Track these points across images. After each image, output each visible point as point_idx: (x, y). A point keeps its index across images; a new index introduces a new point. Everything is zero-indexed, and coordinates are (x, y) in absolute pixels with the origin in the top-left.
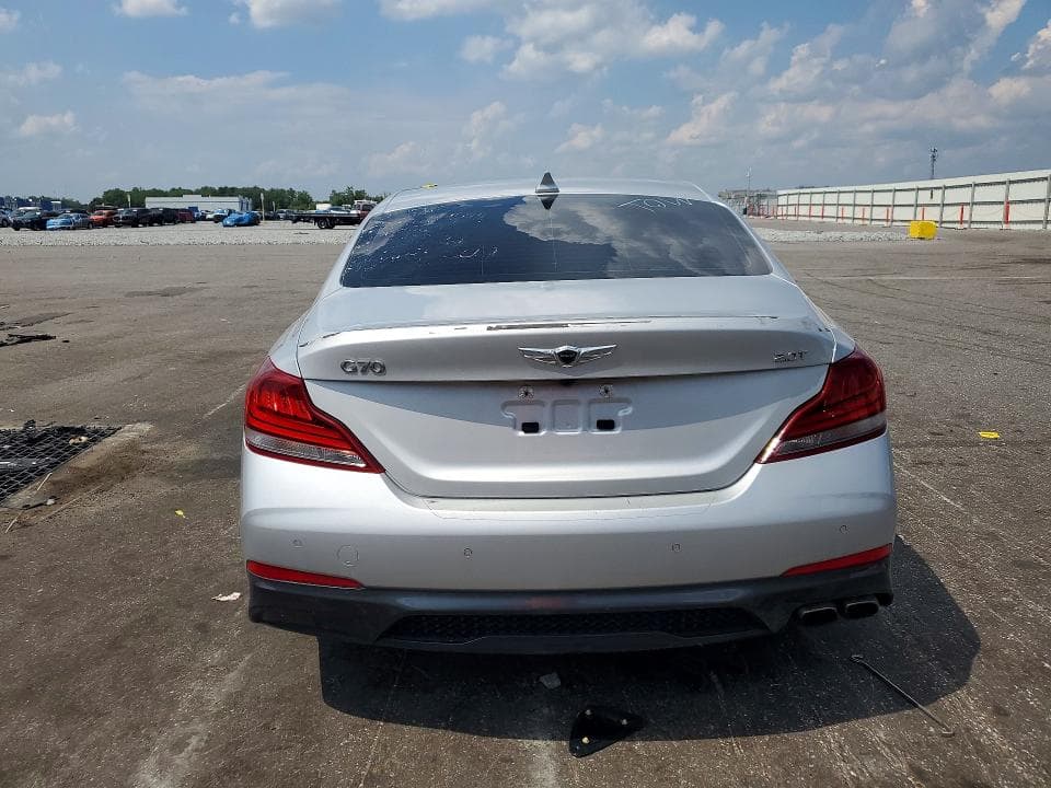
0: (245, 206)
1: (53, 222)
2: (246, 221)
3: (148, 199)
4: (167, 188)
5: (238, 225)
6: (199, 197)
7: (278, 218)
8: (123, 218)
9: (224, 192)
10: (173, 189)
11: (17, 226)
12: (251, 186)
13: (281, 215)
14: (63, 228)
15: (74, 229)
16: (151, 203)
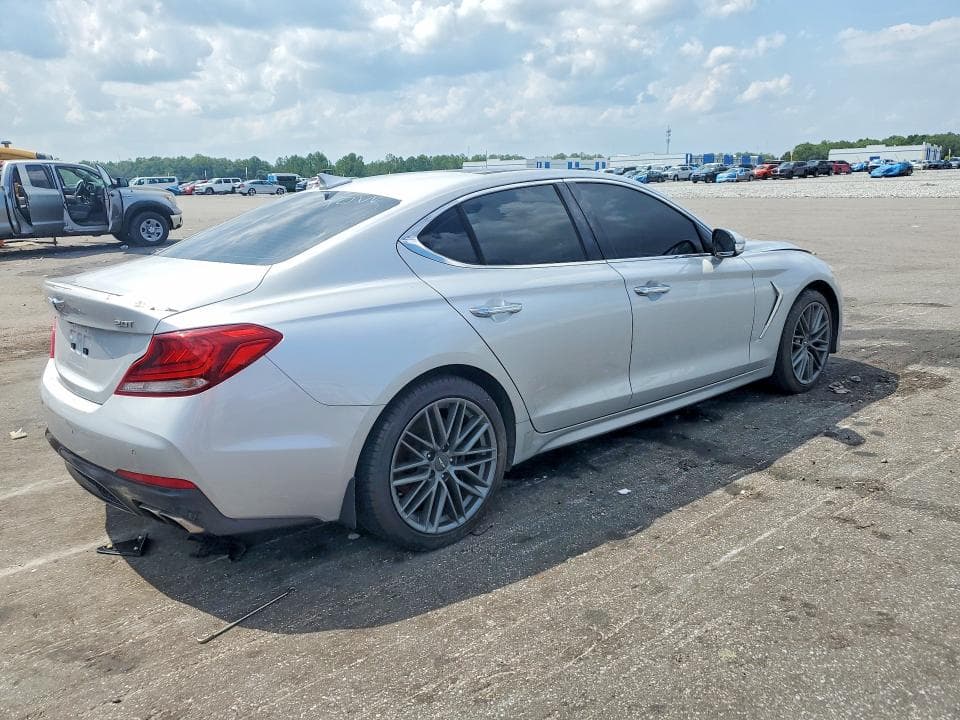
0: (932, 154)
1: (723, 176)
2: (897, 171)
3: (831, 151)
4: (853, 140)
5: (886, 176)
6: (882, 147)
7: (950, 167)
8: (781, 172)
9: (913, 140)
10: (861, 140)
11: (696, 180)
12: (945, 132)
13: (954, 164)
14: (728, 181)
15: (737, 181)
16: (835, 156)
